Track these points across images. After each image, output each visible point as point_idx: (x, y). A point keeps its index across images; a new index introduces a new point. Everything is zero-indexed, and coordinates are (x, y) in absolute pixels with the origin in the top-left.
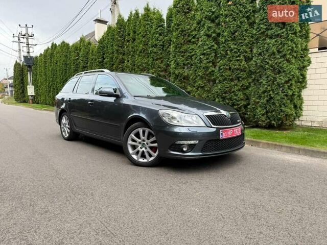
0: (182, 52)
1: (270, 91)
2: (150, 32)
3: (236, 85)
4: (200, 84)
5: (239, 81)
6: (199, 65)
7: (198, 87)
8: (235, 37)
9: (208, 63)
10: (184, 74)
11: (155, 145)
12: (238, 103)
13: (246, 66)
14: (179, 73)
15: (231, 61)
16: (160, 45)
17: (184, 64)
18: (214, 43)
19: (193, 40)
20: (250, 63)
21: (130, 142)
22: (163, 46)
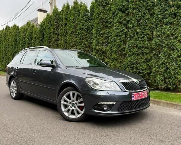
0: (102, 34)
1: (166, 63)
2: (78, 19)
3: (141, 58)
4: (114, 57)
5: (143, 55)
6: (114, 43)
7: (114, 59)
8: (140, 23)
9: (120, 42)
10: (103, 50)
11: (83, 104)
12: (143, 71)
13: (149, 44)
14: (99, 49)
15: (138, 41)
16: (86, 29)
17: (103, 43)
18: (124, 28)
19: (110, 25)
20: (151, 43)
21: (63, 102)
22: (88, 29)
